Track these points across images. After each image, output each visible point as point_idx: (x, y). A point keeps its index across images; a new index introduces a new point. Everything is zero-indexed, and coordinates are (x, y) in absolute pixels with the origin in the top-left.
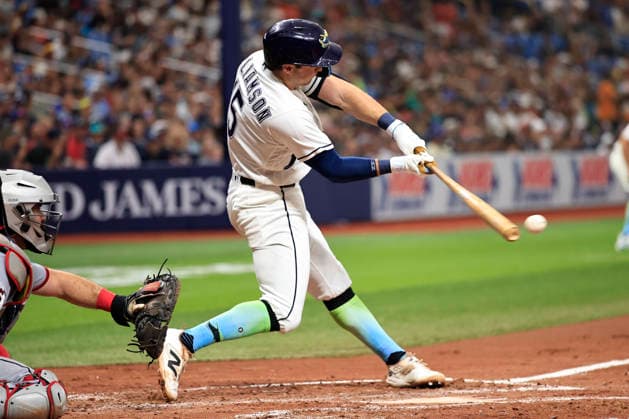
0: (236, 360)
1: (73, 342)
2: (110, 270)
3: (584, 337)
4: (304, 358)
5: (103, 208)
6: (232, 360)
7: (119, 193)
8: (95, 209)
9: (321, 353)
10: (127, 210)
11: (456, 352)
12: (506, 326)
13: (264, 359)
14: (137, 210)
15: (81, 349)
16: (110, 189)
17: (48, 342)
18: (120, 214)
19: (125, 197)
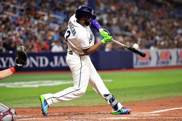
0: (70, 107)
1: (28, 101)
2: (49, 81)
3: (173, 101)
4: (89, 106)
5: (54, 64)
6: (69, 107)
7: (58, 59)
8: (51, 64)
9: (95, 105)
10: (61, 64)
11: (134, 105)
12: (152, 98)
13: (78, 106)
14: (64, 64)
15: (29, 103)
16: (56, 58)
17: (21, 101)
18: (59, 65)
19: (60, 61)
